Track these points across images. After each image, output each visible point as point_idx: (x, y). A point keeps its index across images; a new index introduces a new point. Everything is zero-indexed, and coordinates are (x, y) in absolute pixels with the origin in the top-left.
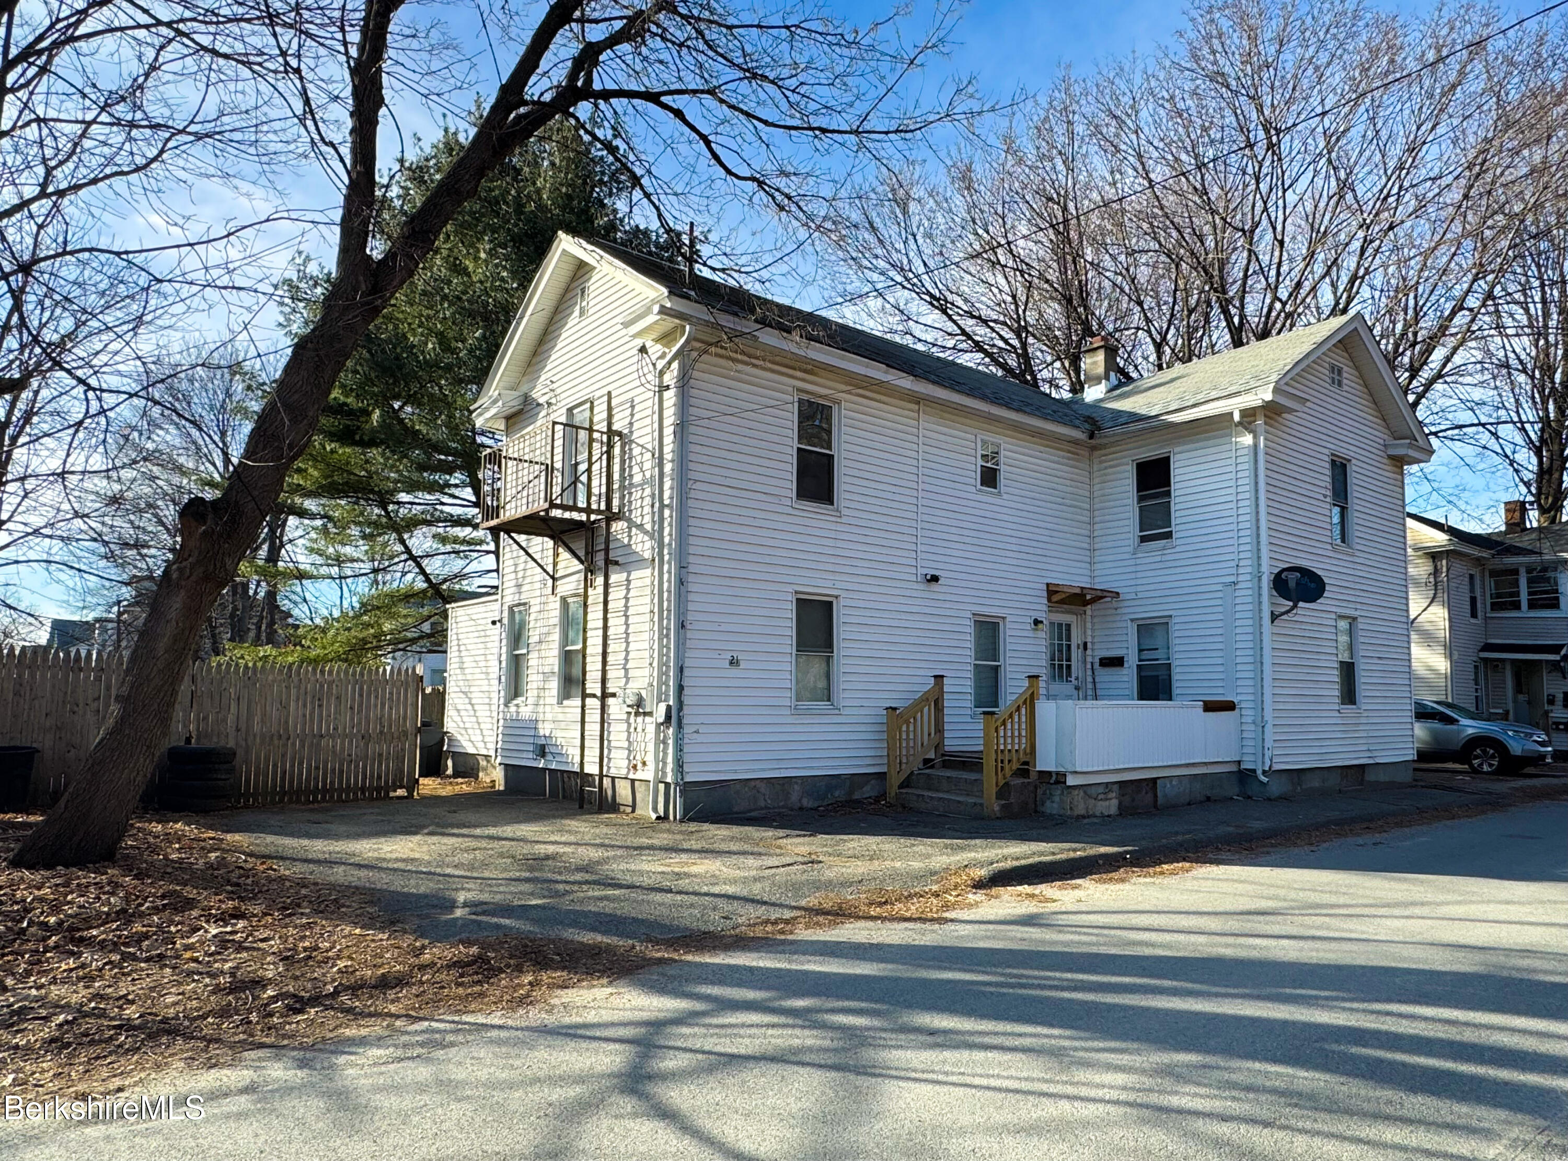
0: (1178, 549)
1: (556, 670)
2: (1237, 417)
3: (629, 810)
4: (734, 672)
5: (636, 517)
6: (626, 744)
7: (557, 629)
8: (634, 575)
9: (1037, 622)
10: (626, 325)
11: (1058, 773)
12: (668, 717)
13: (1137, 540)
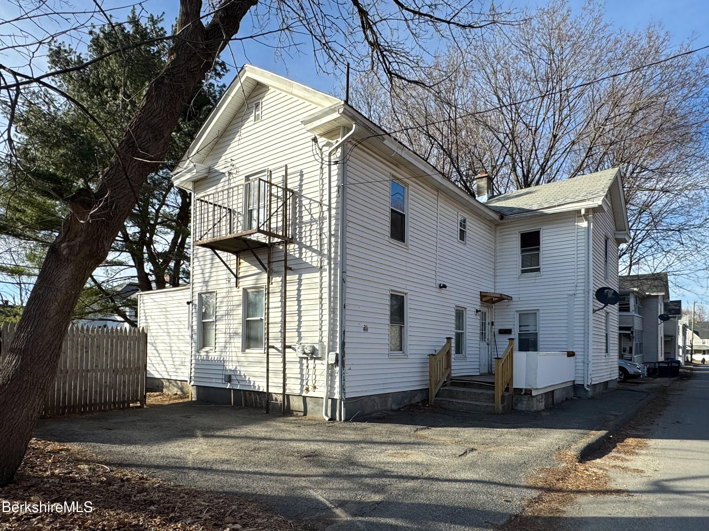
0: (543, 277)
1: (240, 331)
2: (583, 212)
3: (302, 414)
4: (365, 335)
5: (306, 241)
6: (299, 376)
7: (241, 308)
8: (304, 276)
9: (477, 311)
10: (305, 123)
11: (526, 390)
12: (337, 360)
13: (520, 272)
